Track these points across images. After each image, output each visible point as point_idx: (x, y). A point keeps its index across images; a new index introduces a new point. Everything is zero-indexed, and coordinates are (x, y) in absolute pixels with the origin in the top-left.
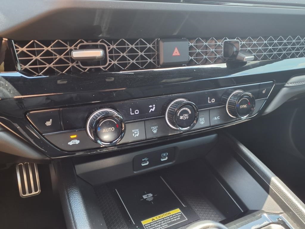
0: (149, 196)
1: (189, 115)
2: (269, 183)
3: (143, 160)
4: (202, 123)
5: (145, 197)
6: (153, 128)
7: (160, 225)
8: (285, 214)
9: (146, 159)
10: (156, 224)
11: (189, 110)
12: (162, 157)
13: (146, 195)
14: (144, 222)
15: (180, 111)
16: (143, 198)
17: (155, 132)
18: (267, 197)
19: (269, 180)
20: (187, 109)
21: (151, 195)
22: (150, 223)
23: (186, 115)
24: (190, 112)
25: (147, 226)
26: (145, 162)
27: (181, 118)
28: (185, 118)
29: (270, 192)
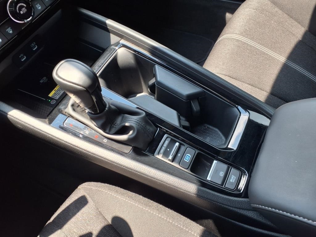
0: (44, 79)
1: (26, 8)
2: (107, 26)
3: (20, 57)
4: (40, 8)
5: (41, 81)
6: (8, 30)
7: (61, 91)
8: (122, 40)
9: (22, 55)
10: (58, 92)
11: (23, 4)
12: (32, 48)
13: (42, 80)
14: (50, 95)
15: (17, 9)
16: (41, 83)
17: (11, 32)
18: (110, 35)
19: (105, 24)
20: (21, 4)
21: (45, 78)
22: (54, 93)
23: (24, 9)
24: (25, 5)
25: (54, 96)
26: (23, 57)
27: (22, 12)
28: (25, 11)
29: (110, 31)
